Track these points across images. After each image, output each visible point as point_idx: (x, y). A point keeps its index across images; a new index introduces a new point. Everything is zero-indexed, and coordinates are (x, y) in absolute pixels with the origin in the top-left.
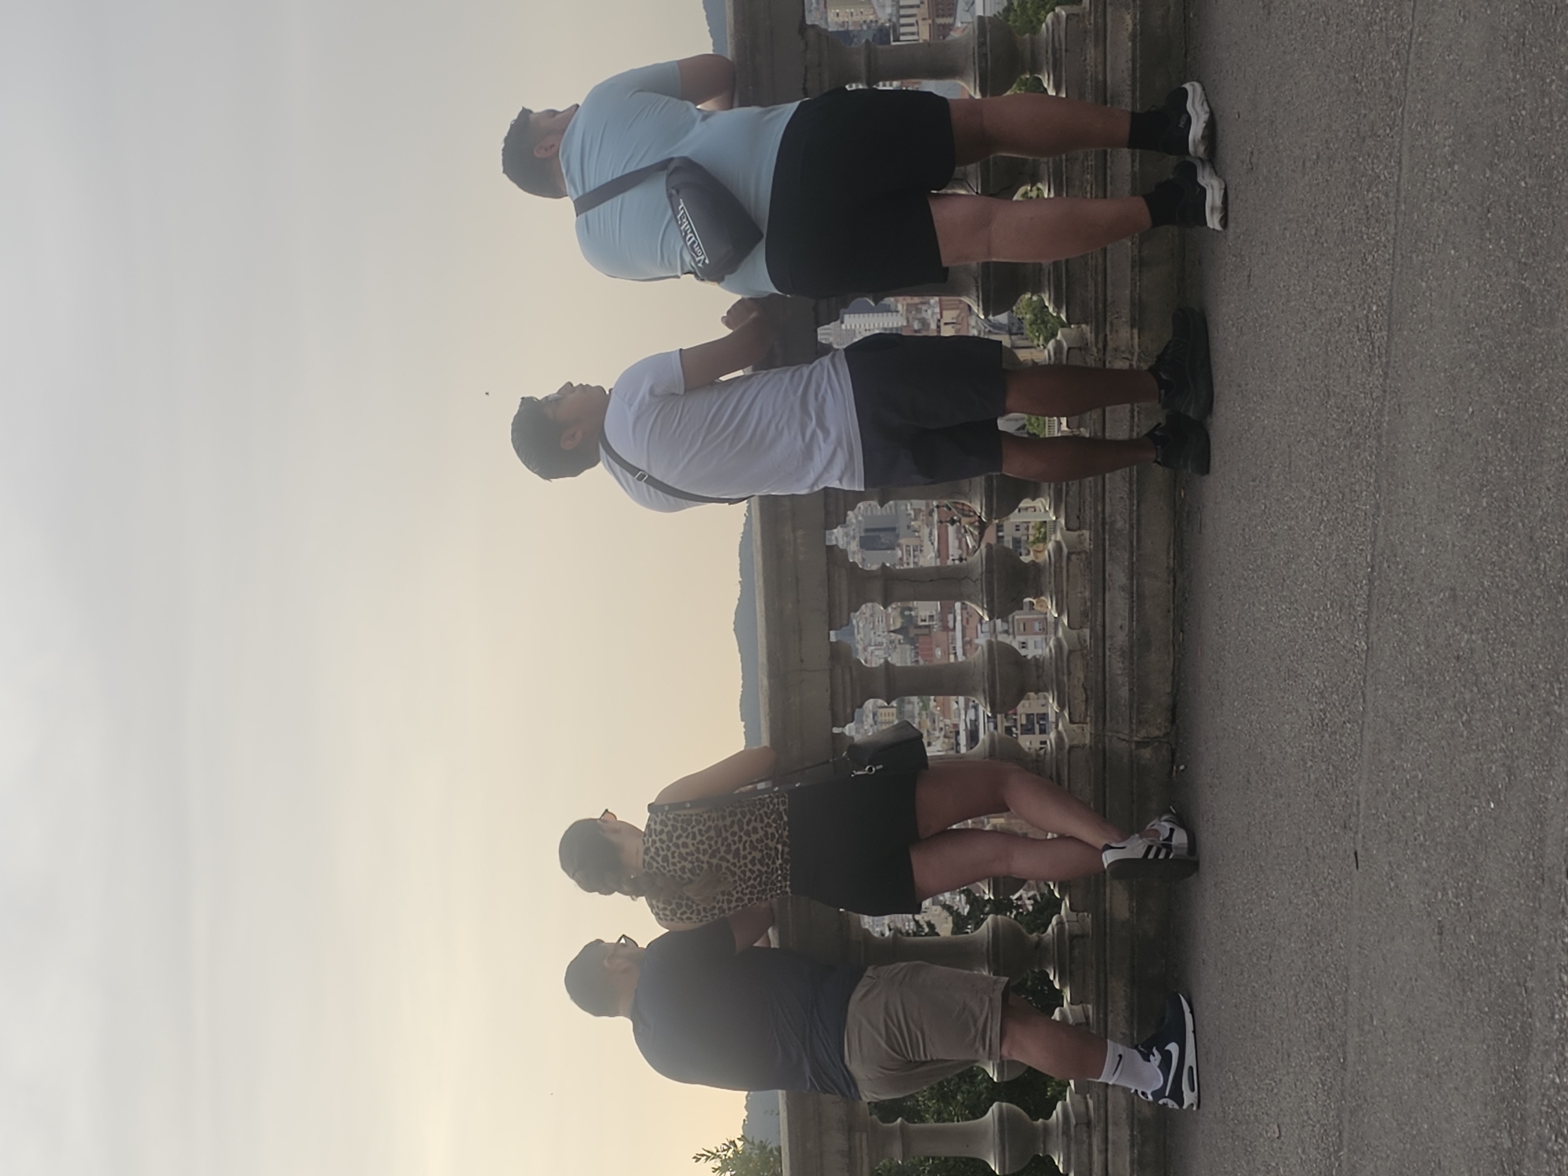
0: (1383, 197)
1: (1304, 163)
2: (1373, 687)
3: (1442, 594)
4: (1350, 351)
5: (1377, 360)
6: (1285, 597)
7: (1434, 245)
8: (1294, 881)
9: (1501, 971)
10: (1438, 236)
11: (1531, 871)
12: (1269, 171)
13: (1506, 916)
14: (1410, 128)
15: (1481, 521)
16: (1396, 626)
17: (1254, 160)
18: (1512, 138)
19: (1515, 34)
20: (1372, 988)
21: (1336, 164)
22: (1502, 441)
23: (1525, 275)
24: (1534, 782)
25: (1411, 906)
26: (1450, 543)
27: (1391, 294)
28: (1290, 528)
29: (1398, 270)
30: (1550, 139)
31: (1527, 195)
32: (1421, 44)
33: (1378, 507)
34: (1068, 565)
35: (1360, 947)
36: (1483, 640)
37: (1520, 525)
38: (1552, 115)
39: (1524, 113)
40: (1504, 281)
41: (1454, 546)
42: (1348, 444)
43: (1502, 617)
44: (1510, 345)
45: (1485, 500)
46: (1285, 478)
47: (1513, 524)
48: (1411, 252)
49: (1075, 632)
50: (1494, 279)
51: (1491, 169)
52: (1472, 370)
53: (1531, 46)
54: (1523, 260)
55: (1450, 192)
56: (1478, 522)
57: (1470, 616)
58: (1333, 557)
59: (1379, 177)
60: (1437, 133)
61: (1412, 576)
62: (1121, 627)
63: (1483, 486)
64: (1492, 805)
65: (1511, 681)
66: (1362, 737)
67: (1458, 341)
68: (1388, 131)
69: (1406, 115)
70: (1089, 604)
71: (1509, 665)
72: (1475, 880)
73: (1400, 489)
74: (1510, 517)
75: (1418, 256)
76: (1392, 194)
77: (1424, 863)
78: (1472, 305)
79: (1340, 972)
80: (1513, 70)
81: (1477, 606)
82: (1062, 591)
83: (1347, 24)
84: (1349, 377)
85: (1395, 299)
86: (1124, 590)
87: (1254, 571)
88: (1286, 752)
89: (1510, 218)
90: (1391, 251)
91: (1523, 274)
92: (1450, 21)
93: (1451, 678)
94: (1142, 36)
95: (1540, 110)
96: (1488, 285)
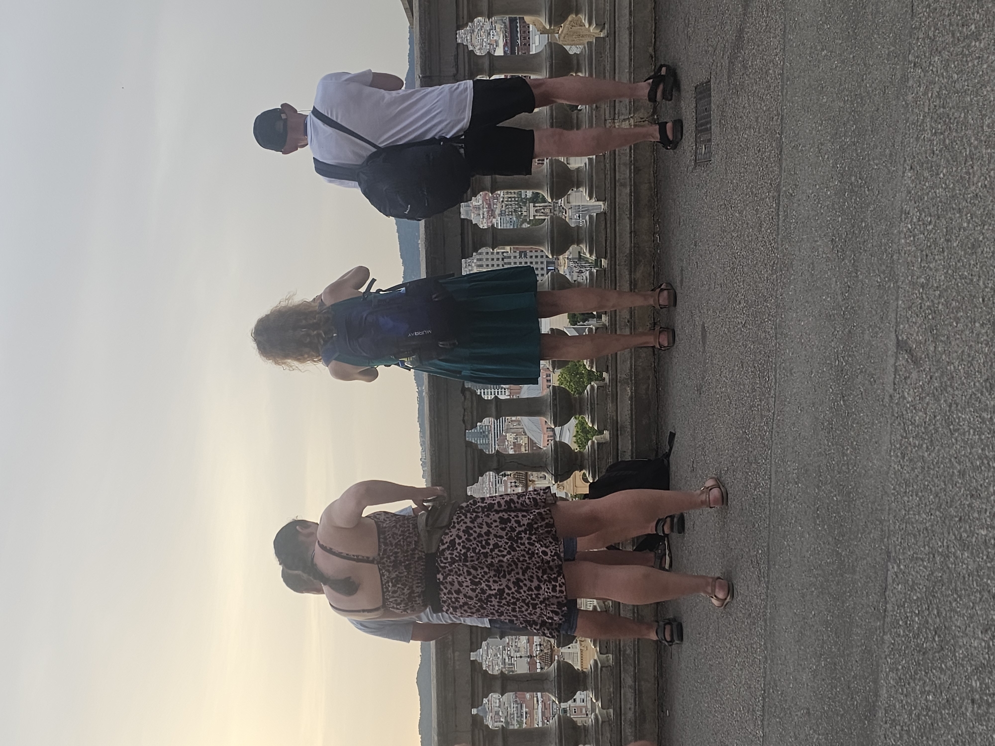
0: (762, 495)
1: (720, 471)
3: (802, 711)
4: (748, 572)
5: (762, 579)
6: (718, 700)
7: (790, 523)
10: (792, 519)
12: (702, 473)
14: (775, 462)
16: (778, 725)
17: (695, 466)
18: (828, 474)
19: (828, 423)
21: (737, 474)
23: (839, 546)
26: (805, 683)
27: (768, 545)
28: (719, 663)
29: (772, 533)
30: (848, 477)
31: (838, 505)
32: (779, 420)
33: (766, 658)
34: (601, 673)
37: (842, 678)
38: (848, 466)
40: (828, 547)
41: (807, 685)
42: (749, 622)
44: (833, 581)
45: (823, 663)
46: (716, 636)
47: (839, 678)
48: (778, 525)
49: (605, 711)
50: (822, 546)
51: (818, 489)
52: (813, 592)
53: (836, 429)
54: (837, 538)
55: (797, 497)
56: (820, 674)
57: (817, 725)
58: (743, 683)
59: (760, 484)
60: (789, 466)
61: (785, 698)
62: (630, 709)
63: (821, 655)
67: (805, 575)
68: (764, 461)
69: (772, 454)
70: (612, 695)
73: (778, 650)
74: (837, 674)
75: (781, 528)
76: (767, 494)
78: (811, 557)
80: (827, 440)
81: (822, 720)
82: (598, 688)
83: (741, 405)
84: (748, 586)
85: (771, 548)
86: (631, 688)
87: (701, 684)
89: (829, 515)
90: (768, 523)
91: (837, 545)
92: (793, 411)
94: (636, 398)
95: (842, 462)
96: (819, 549)
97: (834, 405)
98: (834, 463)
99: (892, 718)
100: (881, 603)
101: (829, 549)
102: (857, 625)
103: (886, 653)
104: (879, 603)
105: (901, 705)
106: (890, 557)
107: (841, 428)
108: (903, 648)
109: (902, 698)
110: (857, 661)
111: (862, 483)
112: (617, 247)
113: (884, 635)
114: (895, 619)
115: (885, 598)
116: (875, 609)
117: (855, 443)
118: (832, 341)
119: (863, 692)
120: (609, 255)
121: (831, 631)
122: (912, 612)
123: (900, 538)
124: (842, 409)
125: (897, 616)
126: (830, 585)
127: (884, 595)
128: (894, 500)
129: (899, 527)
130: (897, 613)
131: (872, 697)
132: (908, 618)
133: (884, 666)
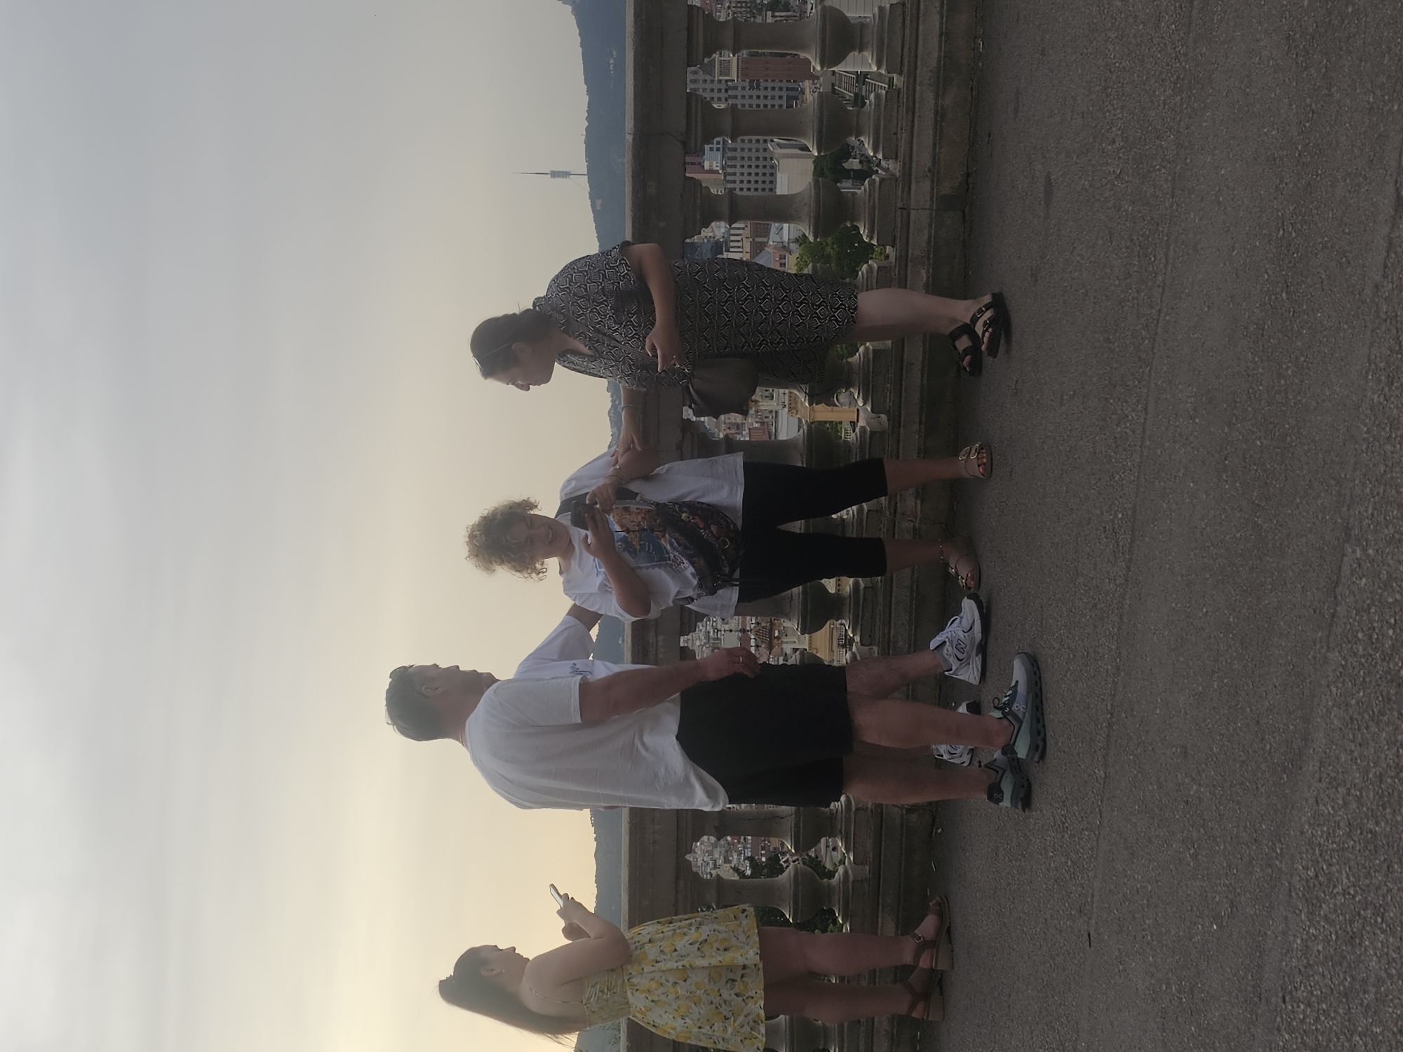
0: (1131, 433)
1: (1062, 396)
2: (1110, 808)
3: (1174, 750)
7: (1175, 477)
11: (1249, 988)
12: (1031, 397)
14: (1156, 384)
15: (1212, 699)
16: (1132, 765)
17: (1019, 388)
18: (1249, 406)
19: (1255, 326)
23: (1258, 514)
24: (1255, 917)
25: (1137, 989)
26: (1183, 710)
27: (1135, 507)
29: (1142, 489)
30: (1284, 413)
31: (1262, 452)
32: (1168, 321)
33: (1118, 669)
35: (1090, 1010)
36: (1210, 793)
37: (1248, 709)
38: (1286, 395)
40: (1238, 515)
41: (1186, 713)
43: (1228, 779)
44: (1242, 566)
45: (1216, 683)
47: (1242, 708)
48: (1154, 478)
50: (1229, 512)
51: (1229, 427)
52: (1207, 579)
53: (1270, 337)
54: (1256, 502)
55: (1191, 438)
56: (1209, 700)
57: (1199, 771)
59: (1127, 417)
60: (1181, 392)
61: (1147, 728)
63: (1214, 672)
64: (1215, 927)
65: (1235, 832)
66: (1098, 843)
67: (1195, 555)
68: (1136, 383)
69: (1153, 373)
71: (1234, 819)
72: (1197, 983)
73: (1139, 659)
75: (1160, 483)
76: (1138, 432)
77: (1151, 958)
78: (1208, 528)
79: (1071, 1024)
80: (1252, 353)
81: (1206, 765)
84: (1095, 564)
85: (1138, 511)
89: (1245, 467)
90: (1136, 474)
91: (1256, 513)
92: (1195, 308)
93: (1180, 817)
95: (1276, 388)
96: (1223, 516)
97: (1270, 300)
98: (1261, 388)
99: (1332, 774)
100: (1327, 604)
101: (1240, 518)
102: (1281, 633)
103: (1330, 679)
104: (1324, 603)
105: (1349, 758)
106: (1350, 535)
107: (1280, 336)
108: (1362, 673)
109: (1353, 748)
110: (1275, 687)
111: (1310, 422)
112: (919, 57)
113: (1327, 651)
114: (1351, 628)
115: (1335, 597)
116: (1315, 612)
117: (1302, 359)
118: (1275, 198)
119: (1284, 732)
120: (906, 68)
121: (1233, 639)
122: (1382, 621)
123: (1371, 507)
124: (1284, 306)
125: (1354, 625)
126: (1238, 572)
127: (1334, 591)
128: (1367, 449)
129: (1371, 490)
130: (1355, 620)
131: (1299, 741)
132: (1374, 629)
133: (1323, 697)
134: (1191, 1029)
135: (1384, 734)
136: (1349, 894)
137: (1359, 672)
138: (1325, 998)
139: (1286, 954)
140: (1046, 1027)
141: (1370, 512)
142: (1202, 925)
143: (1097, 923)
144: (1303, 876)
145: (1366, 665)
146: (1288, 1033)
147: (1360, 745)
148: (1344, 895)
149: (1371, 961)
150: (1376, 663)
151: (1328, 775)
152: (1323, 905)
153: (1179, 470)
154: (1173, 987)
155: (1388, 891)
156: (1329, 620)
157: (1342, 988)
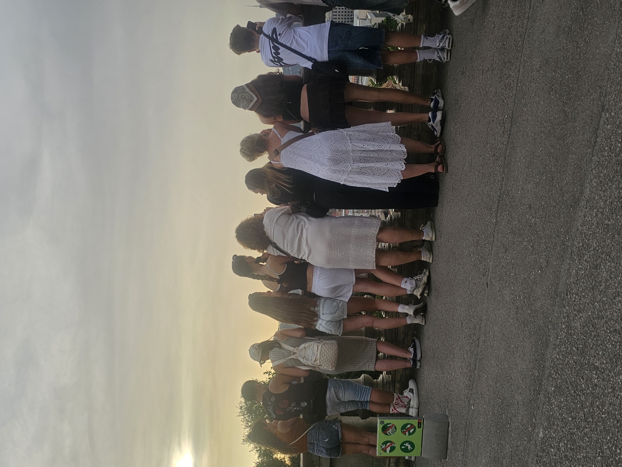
0: (512, 82)
2: (497, 234)
3: (525, 206)
4: (496, 130)
5: (506, 133)
7: (531, 96)
8: (464, 290)
9: (539, 322)
11: (553, 293)
12: (469, 74)
13: (542, 306)
14: (524, 59)
15: (542, 184)
16: (507, 215)
17: (464, 71)
18: (564, 62)
19: (568, 28)
20: (490, 324)
21: (495, 71)
22: (552, 159)
23: (565, 106)
24: (556, 265)
25: (506, 300)
26: (530, 190)
27: (513, 112)
29: (516, 104)
30: (579, 62)
31: (568, 80)
32: (530, 32)
35: (487, 311)
36: (540, 221)
37: (557, 185)
39: (569, 54)
40: (557, 108)
42: (494, 159)
43: (548, 214)
44: (557, 128)
45: (544, 177)
46: (470, 169)
47: (555, 185)
48: (521, 99)
50: (553, 107)
51: (555, 72)
52: (542, 136)
53: (574, 32)
54: (565, 101)
55: (538, 80)
57: (535, 213)
58: (485, 194)
59: (511, 75)
60: (534, 61)
61: (514, 200)
63: (544, 173)
64: (540, 272)
65: (550, 234)
66: (492, 248)
67: (538, 127)
68: (515, 61)
69: (522, 55)
71: (550, 229)
72: (531, 294)
73: (512, 173)
74: (553, 183)
75: (524, 100)
76: (515, 81)
77: (513, 288)
78: (544, 116)
79: (479, 318)
80: (566, 40)
83: (502, 27)
84: (495, 138)
85: (514, 114)
88: (463, 252)
89: (561, 88)
92: (542, 25)
93: (527, 232)
96: (550, 110)
97: (575, 16)
102: (573, 153)
103: (593, 167)
104: (592, 138)
106: (604, 108)
107: (578, 30)
109: (601, 193)
110: (569, 174)
111: (589, 64)
113: (592, 157)
114: (602, 146)
115: (597, 135)
116: (588, 142)
117: (588, 39)
119: (572, 192)
122: (616, 141)
123: (614, 95)
124: (581, 18)
125: (604, 145)
126: (556, 131)
127: (596, 132)
128: (613, 72)
129: (614, 89)
130: (604, 143)
131: (578, 194)
132: (612, 144)
133: (589, 175)
134: (528, 312)
135: (614, 185)
136: (596, 250)
137: (605, 163)
138: (584, 291)
139: (569, 277)
140: (468, 321)
141: (613, 97)
142: (534, 272)
143: (490, 279)
144: (577, 246)
145: (608, 160)
146: (568, 307)
147: (604, 191)
148: (594, 250)
149: (604, 273)
150: (613, 158)
151: (590, 205)
152: (585, 256)
153: (532, 94)
154: (522, 297)
155: (612, 246)
156: (593, 145)
157: (591, 286)
